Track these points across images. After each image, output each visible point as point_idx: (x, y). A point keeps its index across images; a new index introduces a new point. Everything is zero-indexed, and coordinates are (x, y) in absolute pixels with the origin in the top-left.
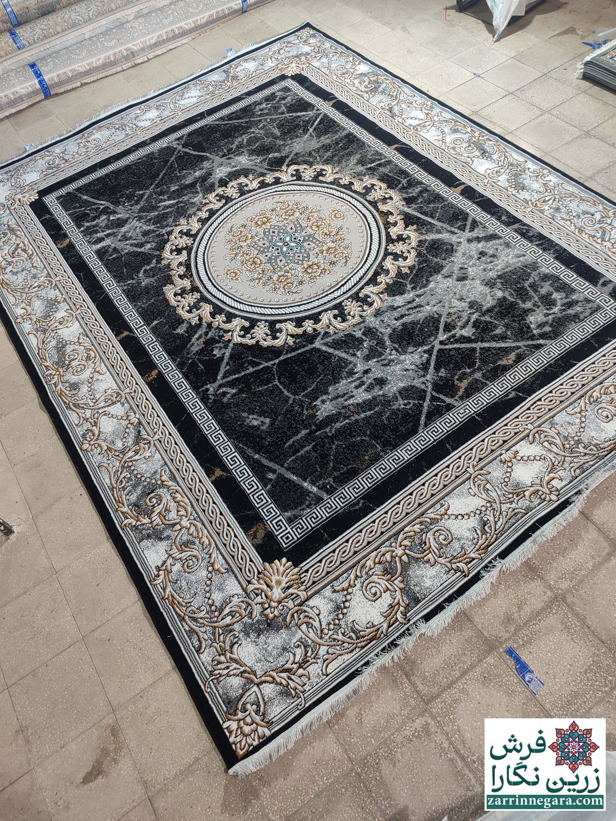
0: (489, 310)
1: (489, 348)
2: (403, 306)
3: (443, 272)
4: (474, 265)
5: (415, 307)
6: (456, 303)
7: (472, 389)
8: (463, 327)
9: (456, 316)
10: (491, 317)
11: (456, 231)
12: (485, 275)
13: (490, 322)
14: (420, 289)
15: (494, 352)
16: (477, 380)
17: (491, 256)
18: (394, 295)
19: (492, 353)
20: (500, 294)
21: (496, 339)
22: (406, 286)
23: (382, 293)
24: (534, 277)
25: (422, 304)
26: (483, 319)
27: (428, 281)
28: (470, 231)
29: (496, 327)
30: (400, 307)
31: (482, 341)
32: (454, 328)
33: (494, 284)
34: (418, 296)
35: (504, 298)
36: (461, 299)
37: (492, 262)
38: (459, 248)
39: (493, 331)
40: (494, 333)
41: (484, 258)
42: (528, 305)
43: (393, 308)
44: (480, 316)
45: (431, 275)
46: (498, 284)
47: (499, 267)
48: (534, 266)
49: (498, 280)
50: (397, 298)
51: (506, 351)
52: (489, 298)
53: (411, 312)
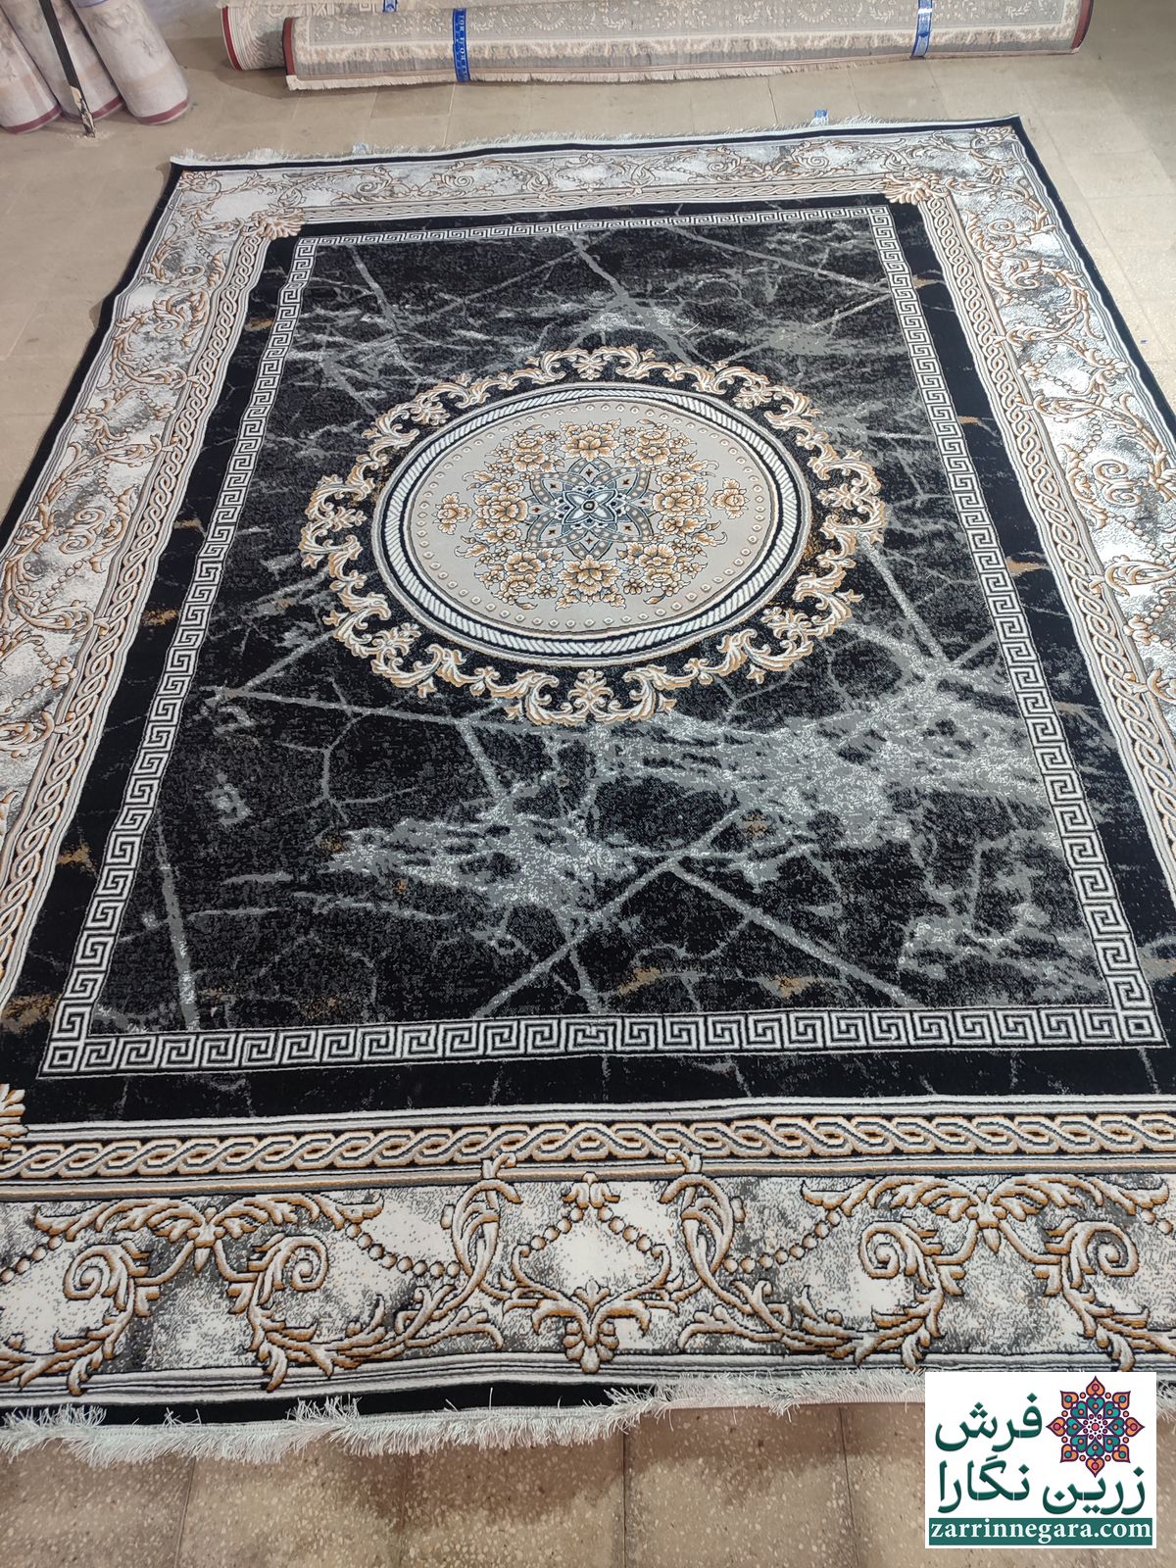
0: (847, 855)
1: (771, 933)
2: (682, 743)
3: (826, 720)
4: (907, 741)
5: (703, 760)
6: (793, 800)
7: (654, 998)
8: (759, 857)
9: (765, 825)
10: (838, 870)
11: (936, 650)
12: (908, 776)
13: (825, 881)
14: (750, 729)
15: (774, 949)
16: (680, 985)
17: (960, 743)
18: (687, 713)
19: (767, 949)
20: (902, 832)
21: (804, 924)
22: (726, 707)
23: (668, 694)
24: (1016, 840)
25: (724, 761)
26: (816, 864)
27: (780, 721)
28: (963, 667)
29: (826, 898)
30: (673, 741)
31: (766, 911)
32: (739, 847)
33: (911, 805)
34: (730, 740)
35: (904, 848)
36: (810, 797)
37: (950, 756)
38: (908, 690)
39: (812, 903)
40: (812, 909)
41: (939, 738)
42: (944, 894)
43: (660, 736)
44: (814, 855)
45: (798, 714)
46: (920, 810)
47: (955, 776)
48: (1035, 818)
49: (927, 803)
50: (689, 721)
51: (800, 962)
52: (871, 829)
53: (688, 763)
